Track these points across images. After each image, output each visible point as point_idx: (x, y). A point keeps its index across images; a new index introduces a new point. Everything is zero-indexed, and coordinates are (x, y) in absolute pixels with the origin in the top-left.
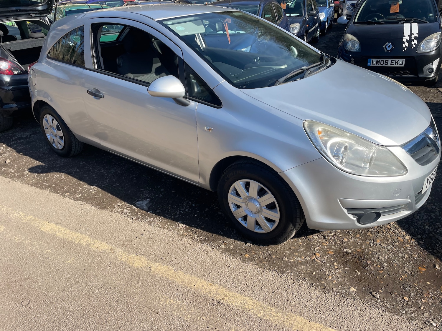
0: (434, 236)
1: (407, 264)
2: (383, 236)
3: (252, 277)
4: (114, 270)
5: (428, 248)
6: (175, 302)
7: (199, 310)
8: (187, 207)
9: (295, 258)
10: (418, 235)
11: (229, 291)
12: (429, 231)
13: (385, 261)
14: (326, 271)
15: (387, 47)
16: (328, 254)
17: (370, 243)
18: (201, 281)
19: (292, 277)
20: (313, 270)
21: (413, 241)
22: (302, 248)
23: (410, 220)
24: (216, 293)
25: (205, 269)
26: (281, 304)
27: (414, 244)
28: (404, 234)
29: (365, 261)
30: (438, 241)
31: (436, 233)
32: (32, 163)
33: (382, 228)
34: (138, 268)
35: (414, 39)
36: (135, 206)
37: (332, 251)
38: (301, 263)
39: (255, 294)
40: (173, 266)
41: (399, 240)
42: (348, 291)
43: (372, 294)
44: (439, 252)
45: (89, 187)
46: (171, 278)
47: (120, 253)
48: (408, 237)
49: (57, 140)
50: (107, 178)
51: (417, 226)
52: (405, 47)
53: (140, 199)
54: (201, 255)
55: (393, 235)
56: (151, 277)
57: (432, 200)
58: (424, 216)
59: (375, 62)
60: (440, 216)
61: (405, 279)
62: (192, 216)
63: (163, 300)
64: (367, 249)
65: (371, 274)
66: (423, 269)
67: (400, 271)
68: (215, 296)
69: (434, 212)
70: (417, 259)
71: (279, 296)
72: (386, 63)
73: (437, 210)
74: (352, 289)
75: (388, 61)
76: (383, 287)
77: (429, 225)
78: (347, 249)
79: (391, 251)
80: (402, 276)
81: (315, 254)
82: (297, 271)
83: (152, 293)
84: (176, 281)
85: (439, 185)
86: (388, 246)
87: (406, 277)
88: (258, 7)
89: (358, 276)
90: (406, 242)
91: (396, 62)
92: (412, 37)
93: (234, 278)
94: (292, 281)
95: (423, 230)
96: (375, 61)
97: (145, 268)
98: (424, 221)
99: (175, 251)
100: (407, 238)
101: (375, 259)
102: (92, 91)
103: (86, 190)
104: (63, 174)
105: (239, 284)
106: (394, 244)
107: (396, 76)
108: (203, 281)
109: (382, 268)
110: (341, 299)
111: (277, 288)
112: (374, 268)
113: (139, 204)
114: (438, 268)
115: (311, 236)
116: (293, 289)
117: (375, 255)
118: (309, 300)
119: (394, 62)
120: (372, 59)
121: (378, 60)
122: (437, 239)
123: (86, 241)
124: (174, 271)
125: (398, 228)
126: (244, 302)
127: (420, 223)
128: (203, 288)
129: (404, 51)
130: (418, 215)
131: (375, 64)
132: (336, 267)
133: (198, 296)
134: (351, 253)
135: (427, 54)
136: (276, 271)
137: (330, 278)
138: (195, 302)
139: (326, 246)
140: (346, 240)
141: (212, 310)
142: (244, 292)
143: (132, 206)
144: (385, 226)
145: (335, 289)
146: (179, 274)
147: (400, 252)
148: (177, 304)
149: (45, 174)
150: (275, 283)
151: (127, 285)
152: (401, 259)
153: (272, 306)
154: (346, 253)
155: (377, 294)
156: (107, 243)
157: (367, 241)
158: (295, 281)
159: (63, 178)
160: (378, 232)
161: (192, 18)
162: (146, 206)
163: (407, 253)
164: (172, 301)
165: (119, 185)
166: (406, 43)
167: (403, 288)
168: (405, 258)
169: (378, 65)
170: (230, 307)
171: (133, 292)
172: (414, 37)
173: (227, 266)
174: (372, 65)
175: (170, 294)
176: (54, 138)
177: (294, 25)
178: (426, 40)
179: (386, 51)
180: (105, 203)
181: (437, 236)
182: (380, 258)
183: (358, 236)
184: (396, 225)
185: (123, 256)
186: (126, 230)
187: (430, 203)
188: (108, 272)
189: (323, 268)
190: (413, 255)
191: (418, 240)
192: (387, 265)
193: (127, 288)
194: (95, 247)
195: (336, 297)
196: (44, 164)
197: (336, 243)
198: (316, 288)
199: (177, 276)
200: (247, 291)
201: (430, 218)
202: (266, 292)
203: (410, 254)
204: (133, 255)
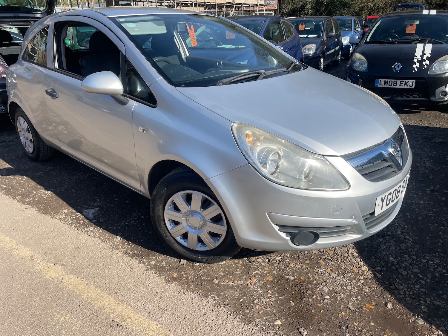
0: (397, 269)
1: (354, 298)
2: (336, 265)
3: (169, 299)
4: (24, 278)
5: (385, 283)
6: (71, 319)
7: (92, 332)
8: (134, 219)
9: (227, 282)
10: (378, 266)
11: (135, 312)
12: (393, 264)
13: (328, 294)
14: (255, 299)
15: (396, 67)
16: (265, 279)
17: (319, 271)
18: (109, 298)
19: (214, 302)
20: (242, 296)
21: (370, 272)
22: (239, 271)
23: (374, 250)
24: (120, 314)
25: (121, 286)
26: (187, 332)
27: (369, 276)
28: (361, 264)
29: (305, 291)
30: (400, 275)
31: (401, 266)
32: (1, 165)
33: (338, 255)
34: (50, 279)
35: (426, 59)
36: (81, 213)
37: (271, 276)
38: (231, 288)
39: (163, 318)
40: (87, 280)
41: (353, 270)
42: (272, 324)
43: (298, 331)
44: (397, 288)
45: (44, 192)
46: (78, 293)
47: (39, 261)
48: (365, 268)
49: (28, 143)
50: (67, 184)
51: (380, 256)
52: (415, 67)
53: (90, 207)
54: (123, 270)
55: (348, 264)
56: (58, 290)
57: (408, 230)
58: (392, 246)
59: (382, 83)
60: (412, 247)
61: (345, 316)
62: (136, 228)
63: (58, 317)
64: (312, 278)
65: (307, 306)
66: (371, 307)
67: (342, 306)
68: (117, 317)
69: (405, 243)
70: (367, 295)
71: (190, 323)
72: (395, 85)
73: (410, 240)
74: (279, 322)
75: (397, 82)
76: (316, 323)
77: (394, 256)
78: (289, 276)
79: (339, 282)
80: (343, 313)
81: (250, 279)
82: (222, 296)
83: (51, 307)
84: (83, 296)
85: (422, 213)
86: (338, 276)
87: (347, 314)
88: (262, 23)
89: (291, 307)
90: (361, 273)
91: (406, 84)
92: (424, 57)
93: (148, 299)
94: (212, 307)
95: (385, 261)
96: (382, 81)
97: (56, 279)
98: (390, 251)
99: (97, 264)
100: (363, 270)
101: (317, 290)
102: (49, 91)
103: (39, 195)
104: (26, 177)
105: (150, 306)
106: (346, 274)
107: (406, 98)
108: (112, 299)
109: (322, 301)
110: (260, 332)
111: (191, 314)
112: (313, 300)
113: (86, 212)
114: (389, 307)
115: (255, 258)
116: (209, 316)
117: (319, 285)
118: (221, 331)
119: (404, 83)
120: (380, 80)
121: (386, 80)
122: (399, 273)
123: (11, 245)
124: (86, 285)
125: (357, 257)
126: (147, 327)
127: (384, 253)
128: (109, 306)
129: (414, 71)
130: (385, 245)
131: (382, 85)
132: (269, 295)
133: (98, 315)
134: (292, 280)
135: (440, 76)
136: (199, 294)
137: (257, 308)
138: (92, 321)
139: (267, 270)
140: (292, 265)
141: (107, 333)
142: (152, 315)
143: (79, 213)
144: (342, 254)
145: (258, 320)
146: (89, 289)
147: (350, 284)
148: (71, 322)
149: (8, 177)
150: (192, 308)
151: (28, 296)
152: (348, 292)
153: (176, 334)
154: (287, 280)
155: (305, 330)
156: (31, 249)
157: (316, 268)
158: (216, 307)
159: (23, 181)
160: (332, 260)
161: (152, 18)
162: (93, 214)
163: (358, 286)
164: (67, 318)
165: (75, 191)
166: (417, 63)
167: (339, 327)
168: (354, 291)
169: (386, 86)
170: (128, 331)
171: (32, 304)
172: (426, 57)
173: (147, 284)
174: (379, 86)
175: (69, 310)
176: (26, 141)
177: (310, 46)
178: (439, 61)
179: (395, 71)
180: (52, 208)
181: (400, 270)
182: (323, 289)
183: (308, 262)
184: (355, 254)
185: (40, 264)
186: (58, 237)
187: (404, 232)
188: (17, 280)
189: (254, 295)
190: (364, 289)
191: (376, 272)
192: (329, 298)
193: (27, 300)
194: (17, 253)
195: (255, 330)
196: (13, 167)
197: (279, 268)
198: (236, 317)
199: (86, 291)
200: (156, 315)
201: (398, 248)
202: (176, 317)
203: (361, 288)
204: (51, 265)
